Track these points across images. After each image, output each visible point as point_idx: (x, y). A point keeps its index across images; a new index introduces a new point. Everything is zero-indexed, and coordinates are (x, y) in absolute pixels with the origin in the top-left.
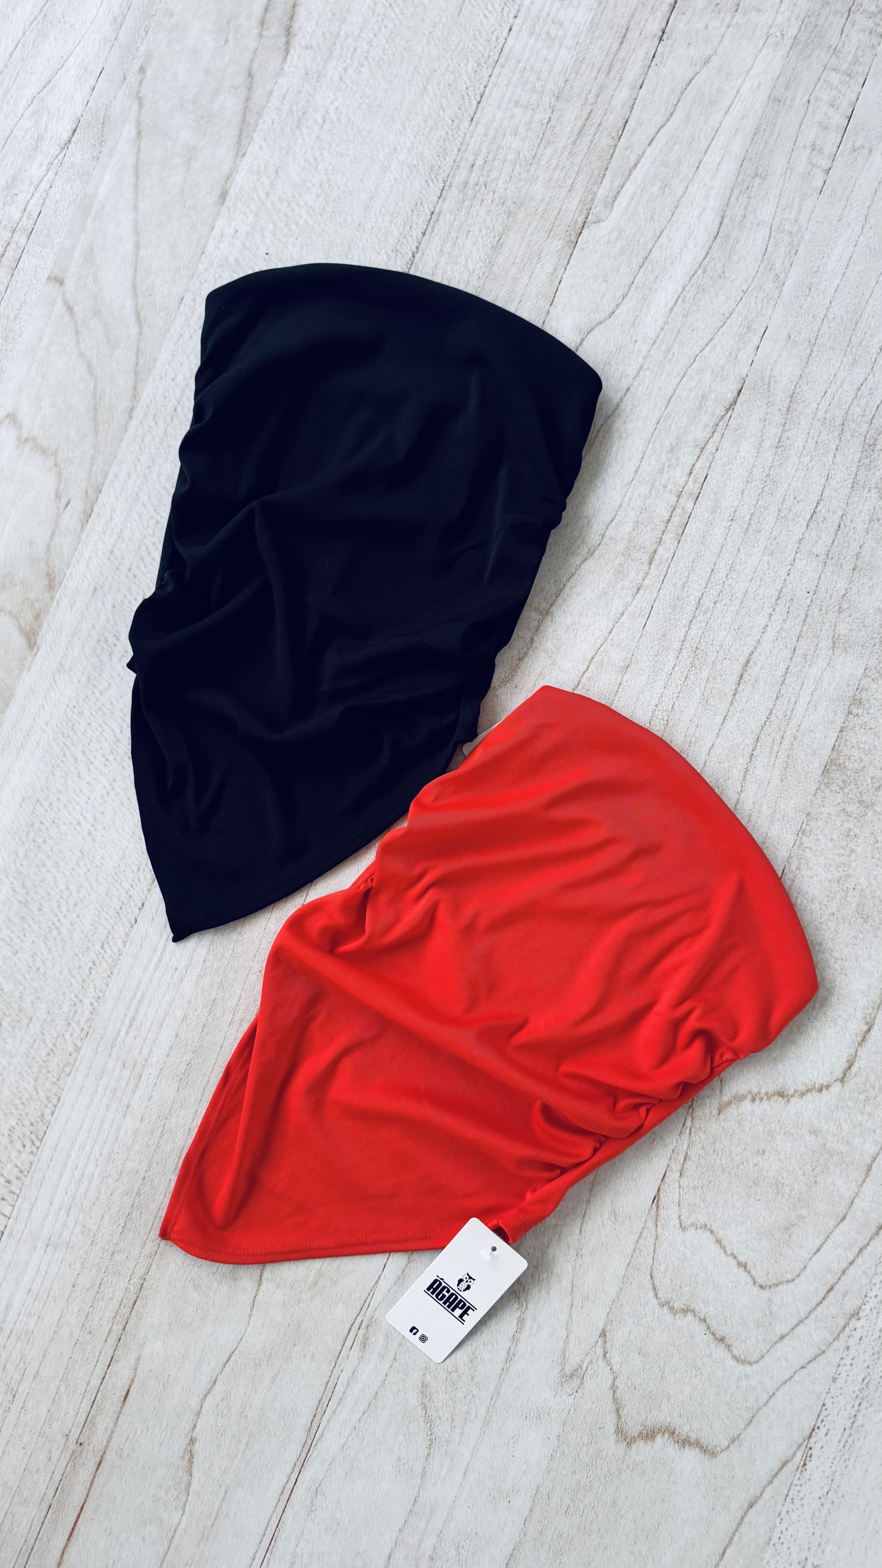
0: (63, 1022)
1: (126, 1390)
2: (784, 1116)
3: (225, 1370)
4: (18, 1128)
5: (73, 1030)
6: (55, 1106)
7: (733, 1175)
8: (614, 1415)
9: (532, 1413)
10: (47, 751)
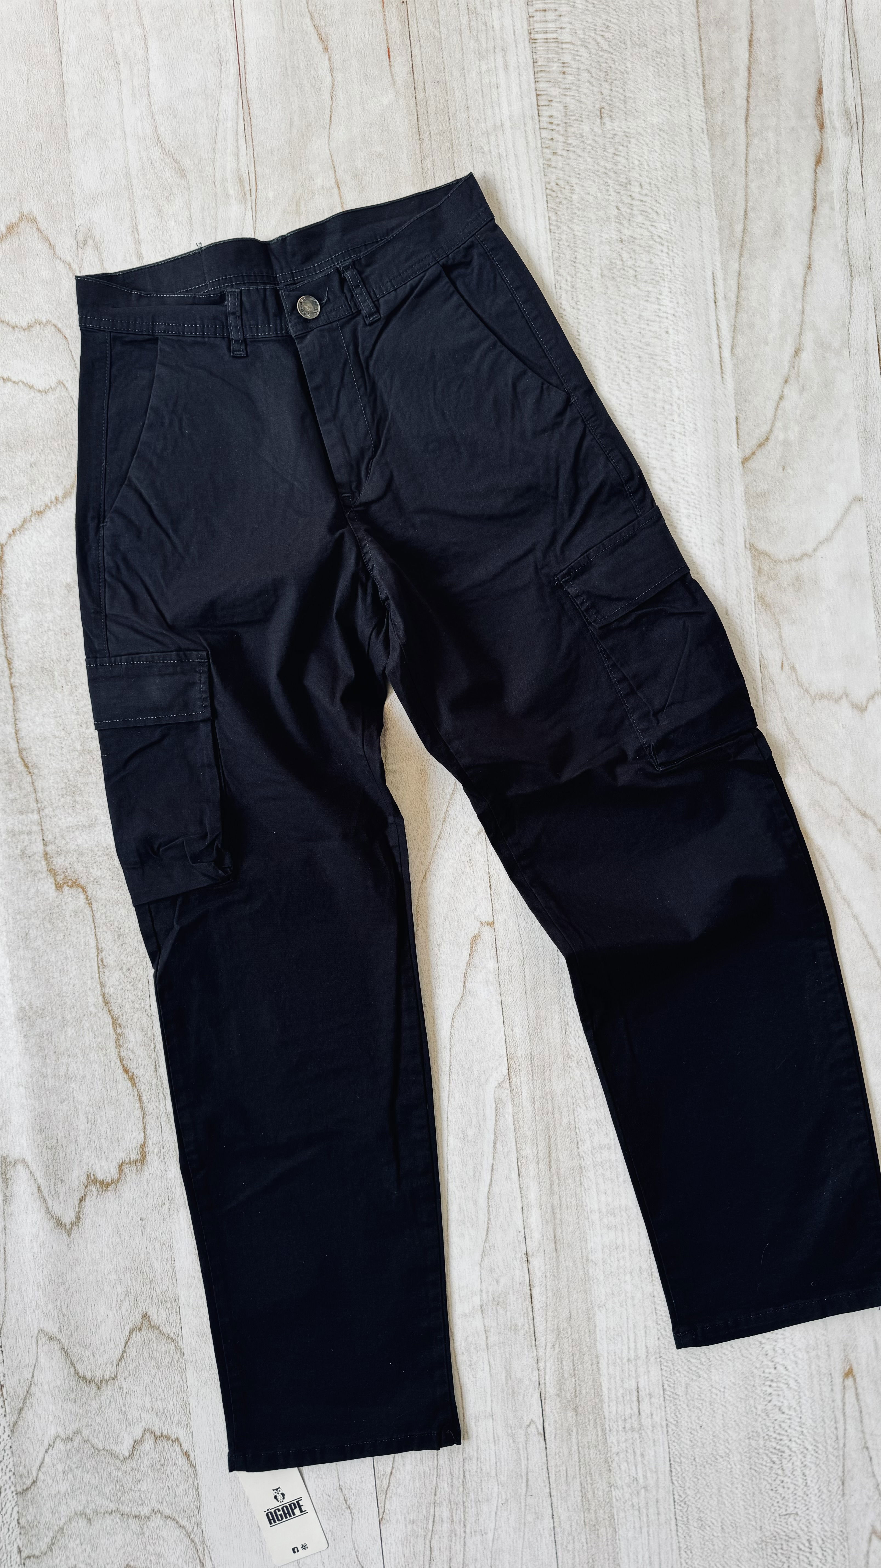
0: (578, 286)
1: (391, 57)
2: (30, 499)
3: (329, 109)
4: (569, 195)
5: (567, 285)
6: (550, 224)
7: (45, 439)
8: (42, 229)
9: (99, 198)
10: (698, 475)
